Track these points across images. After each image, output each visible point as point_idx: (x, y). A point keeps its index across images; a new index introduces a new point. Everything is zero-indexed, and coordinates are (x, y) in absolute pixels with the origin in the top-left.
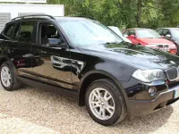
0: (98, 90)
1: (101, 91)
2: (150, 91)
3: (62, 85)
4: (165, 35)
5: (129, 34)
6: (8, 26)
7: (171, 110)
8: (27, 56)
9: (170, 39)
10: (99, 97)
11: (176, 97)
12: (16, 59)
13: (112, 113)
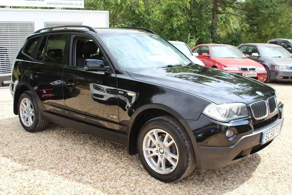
0: (155, 131)
1: (159, 134)
2: (227, 133)
3: (106, 124)
4: (250, 54)
5: (200, 52)
6: (31, 40)
7: (258, 160)
8: (56, 83)
9: (257, 60)
10: (156, 141)
11: (264, 141)
12: (41, 88)
13: (175, 165)
